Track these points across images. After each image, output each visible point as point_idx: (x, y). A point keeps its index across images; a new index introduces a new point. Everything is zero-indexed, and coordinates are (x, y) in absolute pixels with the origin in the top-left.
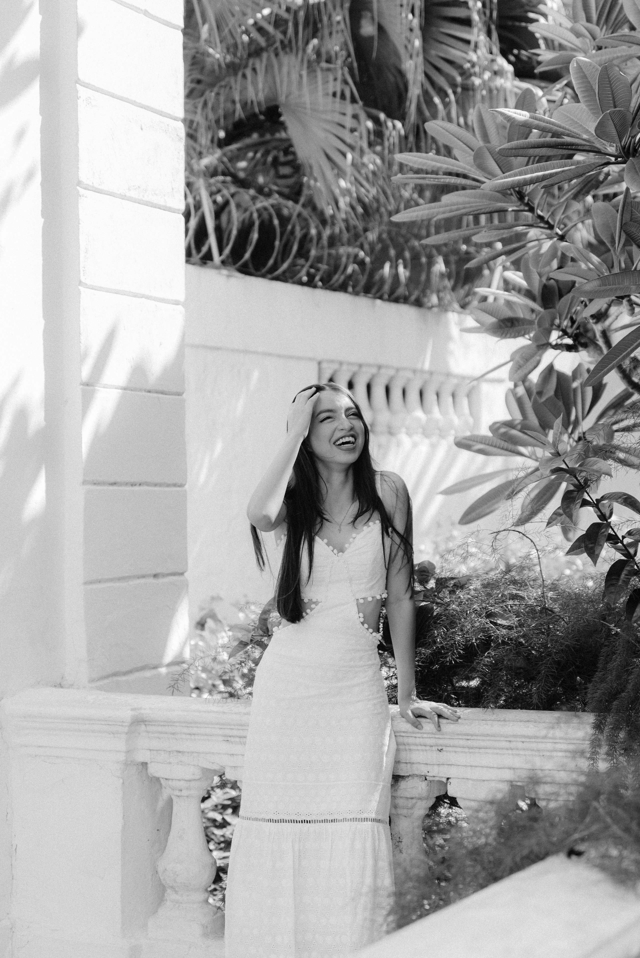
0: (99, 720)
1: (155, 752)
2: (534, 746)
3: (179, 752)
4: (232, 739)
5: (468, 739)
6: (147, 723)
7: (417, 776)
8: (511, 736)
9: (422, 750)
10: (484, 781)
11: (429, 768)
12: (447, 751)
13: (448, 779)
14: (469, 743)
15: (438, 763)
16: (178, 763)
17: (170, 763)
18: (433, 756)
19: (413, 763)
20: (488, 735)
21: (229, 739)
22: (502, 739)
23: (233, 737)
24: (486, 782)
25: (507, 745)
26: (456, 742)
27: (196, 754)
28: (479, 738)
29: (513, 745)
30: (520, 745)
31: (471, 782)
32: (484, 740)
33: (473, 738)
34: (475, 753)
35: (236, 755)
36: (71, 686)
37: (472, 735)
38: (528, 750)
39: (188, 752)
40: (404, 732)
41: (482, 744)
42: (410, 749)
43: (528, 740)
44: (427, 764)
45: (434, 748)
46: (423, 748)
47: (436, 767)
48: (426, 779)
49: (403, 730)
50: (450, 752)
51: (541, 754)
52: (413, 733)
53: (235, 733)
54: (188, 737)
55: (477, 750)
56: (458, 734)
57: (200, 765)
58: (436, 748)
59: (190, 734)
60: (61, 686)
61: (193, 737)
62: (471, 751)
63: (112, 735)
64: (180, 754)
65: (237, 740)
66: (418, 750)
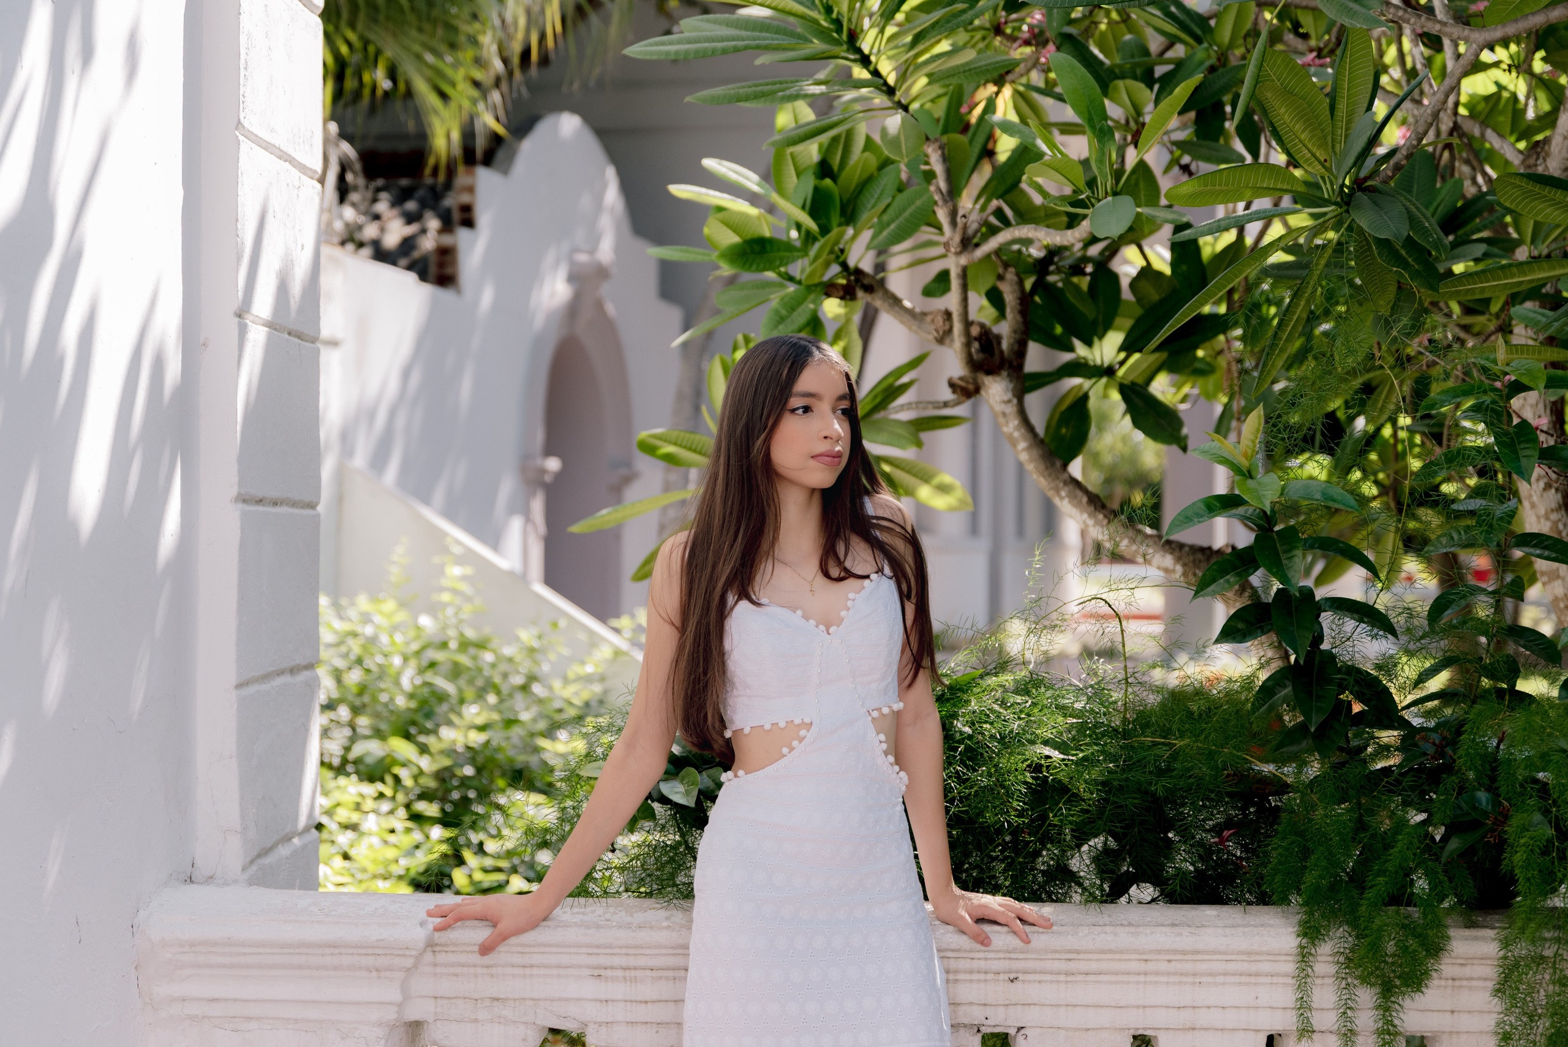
0: (356, 947)
1: (446, 1001)
2: (1189, 967)
3: (497, 1000)
4: (609, 973)
5: (1070, 960)
6: (437, 949)
7: (965, 1026)
8: (1151, 952)
9: (979, 981)
10: (1088, 1030)
11: (989, 1012)
12: (1024, 981)
13: (1020, 1029)
14: (1072, 966)
15: (1008, 1002)
16: (492, 1021)
17: (476, 1021)
18: (998, 991)
19: (959, 1004)
20: (1110, 951)
21: (603, 972)
22: (1134, 956)
23: (612, 968)
24: (1090, 1032)
25: (1142, 967)
26: (1048, 965)
27: (531, 1003)
28: (1091, 956)
29: (1151, 967)
30: (1163, 966)
31: (1062, 1033)
32: (1099, 960)
33: (1081, 956)
34: (1076, 982)
35: (613, 1001)
36: (210, 879)
37: (1078, 952)
38: (1175, 974)
39: (515, 1000)
40: (953, 950)
41: (1094, 966)
42: (956, 980)
43: (1180, 957)
44: (985, 1005)
45: (1002, 977)
46: (982, 976)
47: (1001, 1009)
48: (979, 1031)
49: (953, 946)
50: (1029, 981)
51: (1198, 980)
52: (971, 951)
53: (616, 961)
54: (519, 971)
55: (1081, 978)
56: (1056, 951)
57: (538, 1022)
58: (1006, 977)
59: (524, 967)
60: (191, 880)
61: (528, 971)
62: (1070, 978)
63: (374, 974)
64: (496, 1003)
65: (620, 973)
66: (971, 981)
